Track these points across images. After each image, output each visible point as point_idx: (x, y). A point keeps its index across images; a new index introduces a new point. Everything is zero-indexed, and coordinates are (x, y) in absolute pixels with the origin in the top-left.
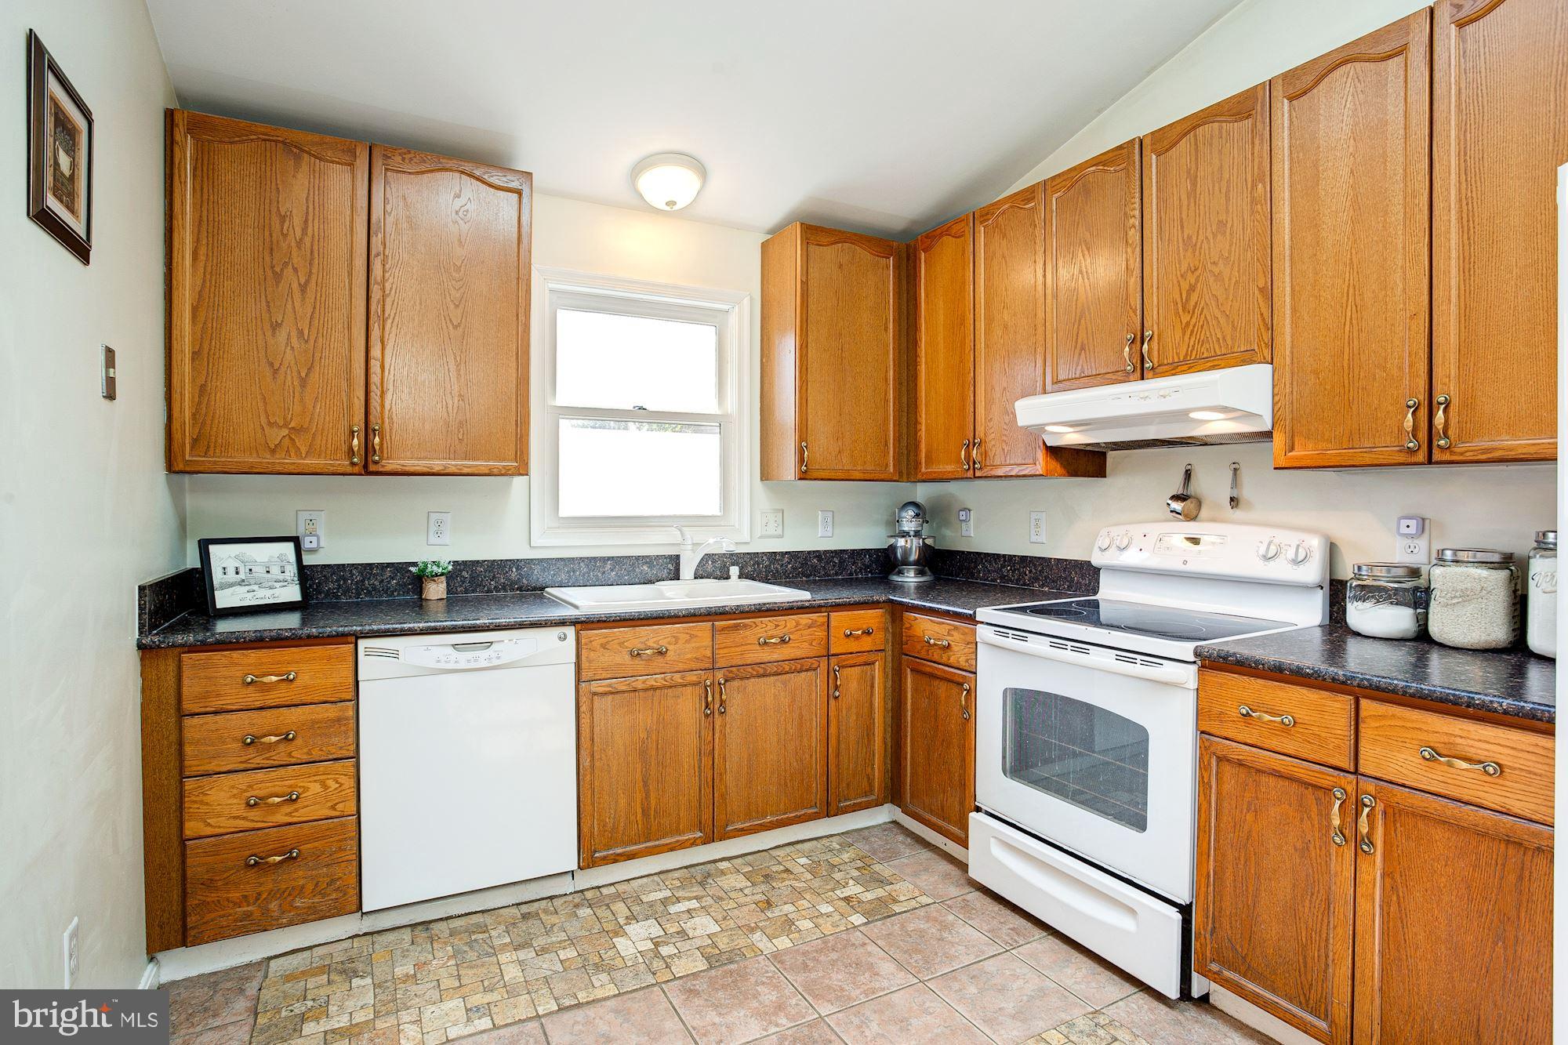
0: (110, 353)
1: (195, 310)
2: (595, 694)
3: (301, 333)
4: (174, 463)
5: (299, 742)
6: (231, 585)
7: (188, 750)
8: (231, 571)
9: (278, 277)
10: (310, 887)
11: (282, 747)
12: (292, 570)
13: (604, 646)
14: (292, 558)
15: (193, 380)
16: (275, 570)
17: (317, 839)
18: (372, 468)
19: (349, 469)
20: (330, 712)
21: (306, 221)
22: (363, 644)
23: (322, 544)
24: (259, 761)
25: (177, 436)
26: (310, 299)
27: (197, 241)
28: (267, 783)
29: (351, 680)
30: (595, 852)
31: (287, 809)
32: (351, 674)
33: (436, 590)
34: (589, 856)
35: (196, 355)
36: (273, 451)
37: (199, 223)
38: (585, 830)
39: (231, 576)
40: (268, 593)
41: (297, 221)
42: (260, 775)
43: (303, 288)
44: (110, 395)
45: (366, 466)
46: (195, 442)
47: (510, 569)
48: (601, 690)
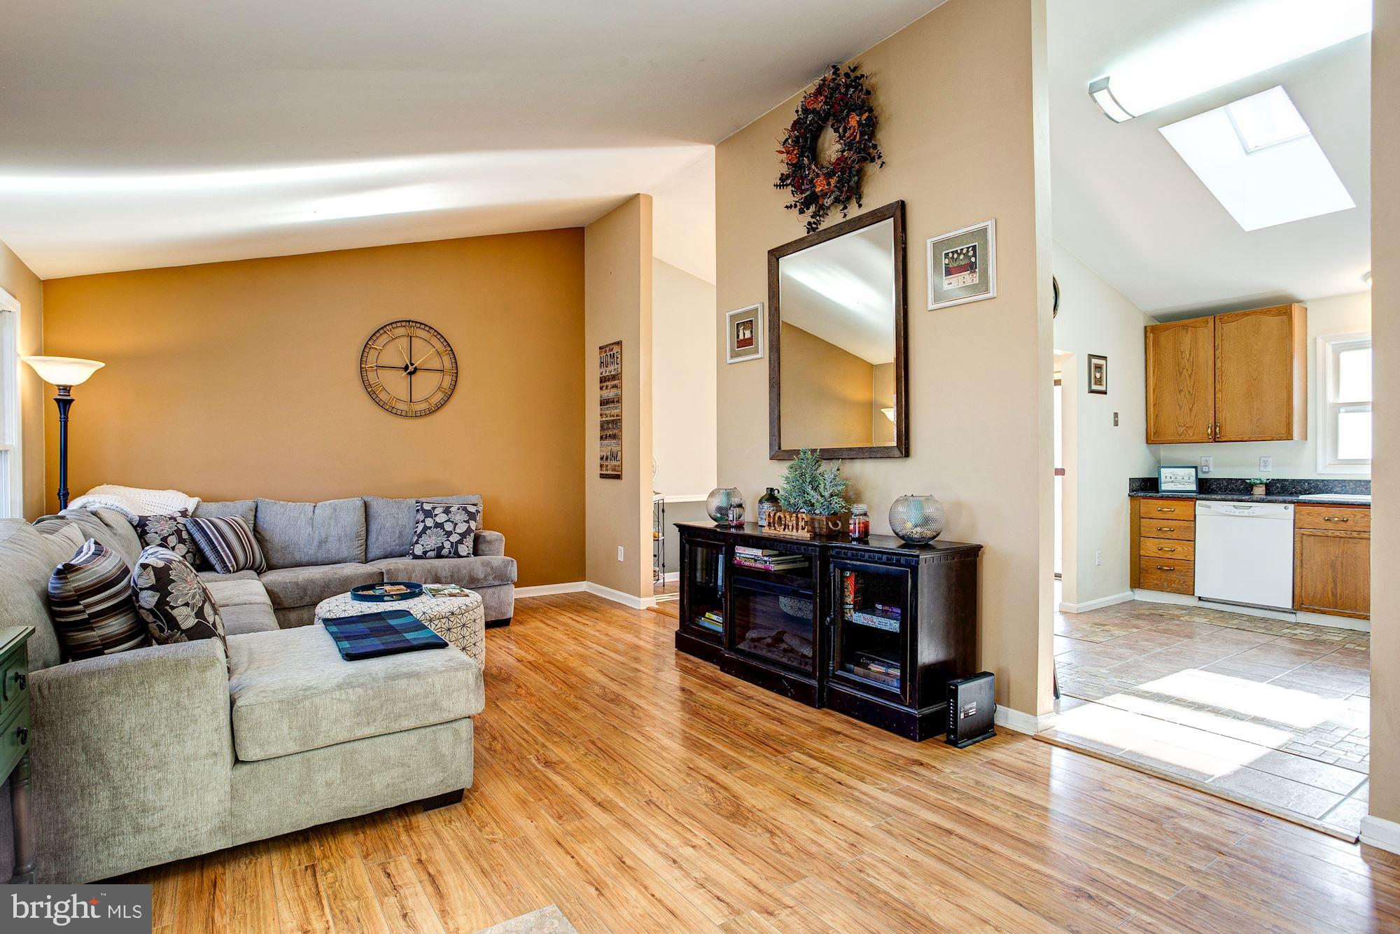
0: (1116, 415)
1: (1154, 390)
2: (1303, 534)
3: (1189, 392)
4: (1149, 441)
5: (1175, 531)
6: (1168, 482)
7: (1142, 528)
8: (1168, 478)
9: (1181, 373)
10: (1177, 581)
11: (1169, 533)
12: (1193, 479)
13: (1308, 514)
14: (1194, 474)
15: (1154, 413)
16: (1186, 478)
17: (1180, 566)
18: (1217, 440)
19: (1208, 441)
20: (1186, 524)
21: (1190, 352)
22: (1198, 502)
23: (1211, 470)
24: (1162, 536)
25: (1149, 432)
26: (1192, 380)
27: (1154, 367)
28: (1167, 545)
29: (1193, 514)
30: (1303, 604)
31: (1171, 553)
32: (1193, 512)
33: (1259, 491)
34: (1299, 604)
35: (1155, 405)
36: (1180, 435)
37: (1155, 361)
38: (1296, 592)
39: (1168, 479)
40: (1180, 486)
41: (1187, 353)
42: (1162, 540)
43: (1190, 376)
44: (1116, 424)
45: (1214, 439)
46: (1155, 433)
47: (1304, 483)
48: (1306, 533)
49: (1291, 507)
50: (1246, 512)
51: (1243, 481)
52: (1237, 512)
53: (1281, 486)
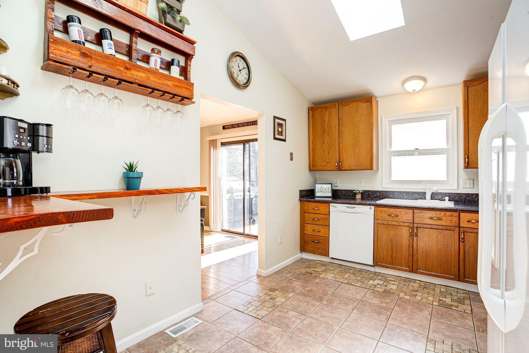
0: (292, 154)
1: (312, 142)
2: (378, 223)
3: (328, 143)
4: (310, 170)
5: (320, 221)
6: (319, 192)
7: (305, 218)
8: (319, 189)
9: (324, 133)
10: (321, 249)
11: (318, 221)
12: (330, 190)
13: (381, 212)
14: (331, 188)
15: (312, 154)
16: (327, 190)
17: (322, 240)
19: (336, 170)
20: (325, 216)
21: (328, 121)
22: (331, 204)
23: (338, 185)
24: (314, 223)
25: (310, 165)
26: (329, 135)
27: (312, 129)
28: (316, 227)
29: (328, 211)
30: (378, 263)
31: (318, 233)
32: (328, 210)
33: (358, 196)
34: (376, 263)
35: (313, 150)
36: (324, 166)
37: (313, 126)
38: (375, 256)
39: (319, 190)
40: (325, 194)
41: (327, 121)
42: (314, 225)
43: (328, 134)
44: (292, 159)
45: (339, 169)
46: (313, 165)
47: (377, 193)
48: (380, 223)
49: (373, 207)
50: (353, 210)
51: (352, 191)
52: (349, 210)
53: (368, 194)
